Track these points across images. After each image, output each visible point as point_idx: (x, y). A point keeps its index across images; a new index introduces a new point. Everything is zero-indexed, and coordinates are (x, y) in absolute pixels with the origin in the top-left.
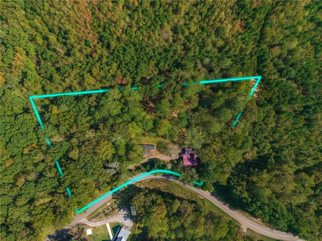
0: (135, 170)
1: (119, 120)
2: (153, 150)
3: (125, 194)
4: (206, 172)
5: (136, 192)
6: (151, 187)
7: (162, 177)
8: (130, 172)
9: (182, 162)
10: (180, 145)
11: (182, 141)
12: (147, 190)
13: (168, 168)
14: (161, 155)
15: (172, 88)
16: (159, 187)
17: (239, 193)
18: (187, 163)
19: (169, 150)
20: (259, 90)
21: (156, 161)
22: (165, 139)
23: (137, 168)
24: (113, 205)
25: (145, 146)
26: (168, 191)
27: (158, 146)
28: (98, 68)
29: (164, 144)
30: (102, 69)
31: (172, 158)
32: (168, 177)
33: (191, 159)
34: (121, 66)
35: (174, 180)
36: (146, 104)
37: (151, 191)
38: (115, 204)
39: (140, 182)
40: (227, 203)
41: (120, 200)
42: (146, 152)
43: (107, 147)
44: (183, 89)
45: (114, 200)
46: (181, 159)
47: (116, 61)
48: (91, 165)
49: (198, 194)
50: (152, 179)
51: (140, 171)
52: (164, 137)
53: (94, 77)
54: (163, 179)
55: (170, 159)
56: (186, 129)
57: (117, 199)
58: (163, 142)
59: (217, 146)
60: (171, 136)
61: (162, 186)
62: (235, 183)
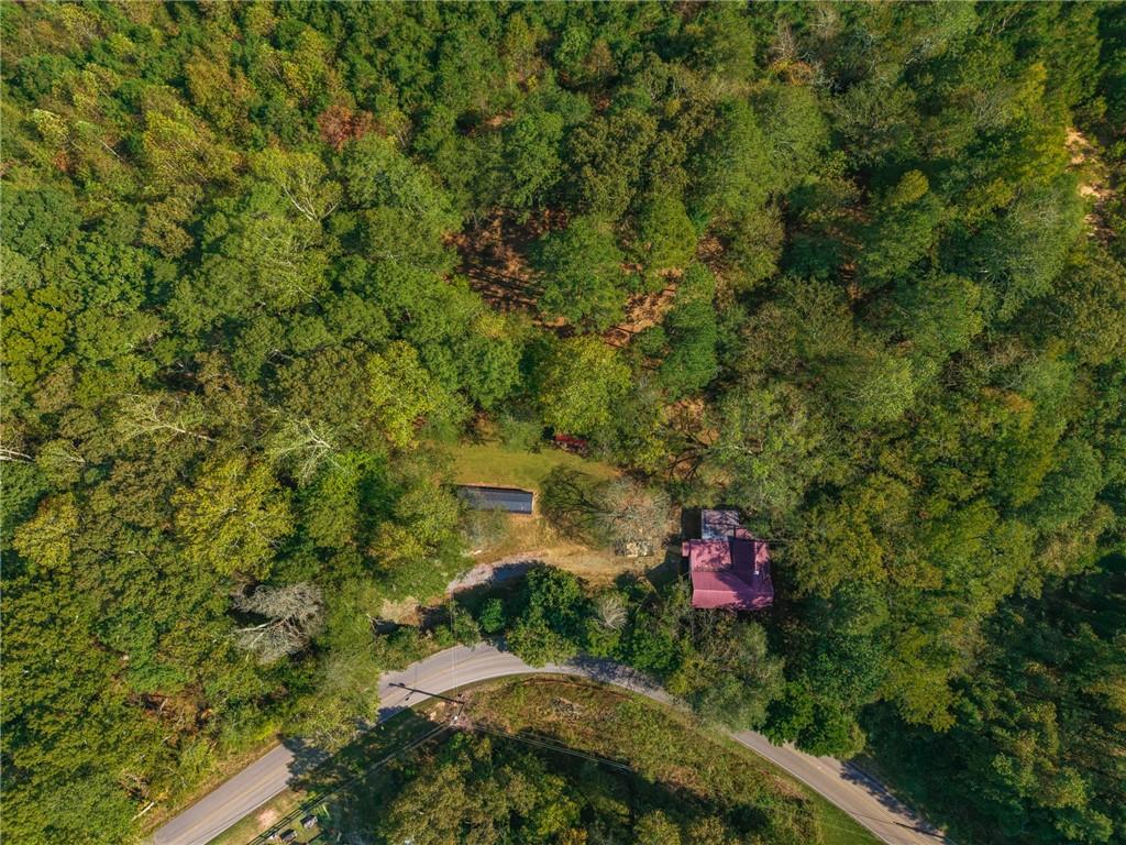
0: (423, 630)
1: (314, 333)
2: (519, 520)
3: (363, 765)
4: (829, 652)
5: (422, 754)
6: (507, 723)
7: (568, 670)
8: (389, 641)
9: (683, 587)
10: (674, 492)
11: (681, 471)
12: (486, 743)
13: (609, 622)
14: (566, 547)
15: (634, 147)
16: (556, 725)
17: (1033, 779)
18: (712, 594)
19: (609, 518)
20: (1106, 193)
21: (540, 581)
22: (588, 456)
23: (435, 620)
24: (296, 823)
25: (477, 493)
26: (601, 747)
27: (548, 495)
28: (225, 63)
29: (579, 481)
30: (245, 67)
31: (629, 566)
32: (602, 671)
33: (737, 570)
34: (350, 53)
35: (638, 690)
36: (486, 263)
37: (509, 751)
38: (304, 821)
39: (446, 697)
40: (937, 826)
41: (334, 797)
42: (478, 527)
43: (241, 494)
44: (696, 158)
45: (303, 796)
46: (676, 569)
47: (323, 24)
48: (145, 600)
49: (774, 768)
50: (517, 676)
51: (446, 634)
52: (581, 443)
53: (206, 115)
54: (572, 678)
55: (617, 570)
56: (707, 402)
57: (317, 788)
58: (578, 474)
59: (890, 500)
60: (624, 440)
61: (572, 721)
62: (991, 715)
